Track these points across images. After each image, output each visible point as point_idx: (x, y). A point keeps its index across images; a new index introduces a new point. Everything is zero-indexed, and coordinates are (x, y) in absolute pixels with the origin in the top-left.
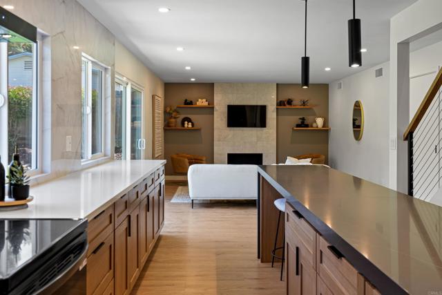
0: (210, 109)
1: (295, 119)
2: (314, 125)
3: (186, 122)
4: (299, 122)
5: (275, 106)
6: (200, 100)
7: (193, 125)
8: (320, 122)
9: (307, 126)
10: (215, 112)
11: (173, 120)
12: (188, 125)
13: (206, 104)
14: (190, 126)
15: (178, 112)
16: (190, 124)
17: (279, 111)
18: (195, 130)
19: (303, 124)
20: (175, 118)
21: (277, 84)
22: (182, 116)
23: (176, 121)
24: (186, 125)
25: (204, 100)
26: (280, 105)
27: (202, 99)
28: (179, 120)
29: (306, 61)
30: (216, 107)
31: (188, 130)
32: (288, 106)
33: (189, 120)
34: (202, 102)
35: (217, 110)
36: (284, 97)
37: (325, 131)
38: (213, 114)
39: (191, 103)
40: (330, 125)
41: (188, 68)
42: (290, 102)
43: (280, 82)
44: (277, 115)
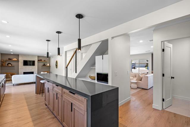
0: (18, 61)
1: (43, 64)
4: (43, 65)
7: (12, 65)
8: (48, 65)
9: (45, 65)
11: (4, 64)
13: (16, 59)
14: (11, 65)
19: (44, 65)
20: (5, 63)
22: (8, 63)
29: (48, 53)
31: (10, 66)
33: (10, 64)
35: (20, 61)
36: (40, 59)
37: (50, 66)
39: (11, 59)
40: (51, 65)
41: (11, 50)
42: (41, 60)
43: (39, 56)
44: (38, 63)
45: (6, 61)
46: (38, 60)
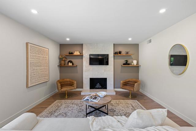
0: (81, 56)
1: (123, 61)
2: (132, 64)
3: (69, 63)
4: (125, 62)
5: (113, 55)
6: (76, 52)
8: (135, 62)
9: (129, 64)
10: (83, 58)
13: (78, 54)
16: (71, 63)
17: (115, 57)
18: (74, 66)
19: (126, 63)
20: (64, 61)
22: (68, 60)
23: (65, 63)
24: (69, 64)
25: (78, 52)
28: (67, 62)
30: (84, 55)
32: (119, 55)
36: (118, 50)
37: (137, 67)
38: (83, 59)
39: (72, 53)
40: (140, 64)
42: (120, 53)
43: (115, 43)
44: (114, 59)
45: (66, 58)
46: (115, 53)
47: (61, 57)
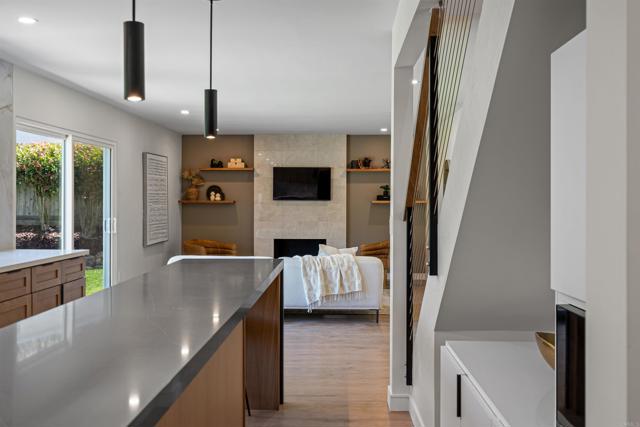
0: (248, 173)
1: (375, 188)
3: (213, 193)
4: (382, 192)
5: (345, 169)
6: (232, 160)
7: (222, 197)
10: (255, 179)
11: (193, 190)
12: (215, 197)
14: (218, 198)
15: (202, 178)
16: (218, 195)
17: (352, 177)
18: (226, 204)
19: (385, 195)
20: (197, 187)
21: (348, 136)
22: (208, 185)
23: (199, 192)
24: (212, 198)
25: (239, 160)
26: (352, 168)
27: (235, 158)
28: (204, 190)
30: (257, 171)
31: (215, 204)
32: (363, 169)
33: (217, 190)
34: (235, 164)
35: (258, 175)
38: (252, 181)
39: (220, 165)
42: (367, 163)
47: (186, 174)
